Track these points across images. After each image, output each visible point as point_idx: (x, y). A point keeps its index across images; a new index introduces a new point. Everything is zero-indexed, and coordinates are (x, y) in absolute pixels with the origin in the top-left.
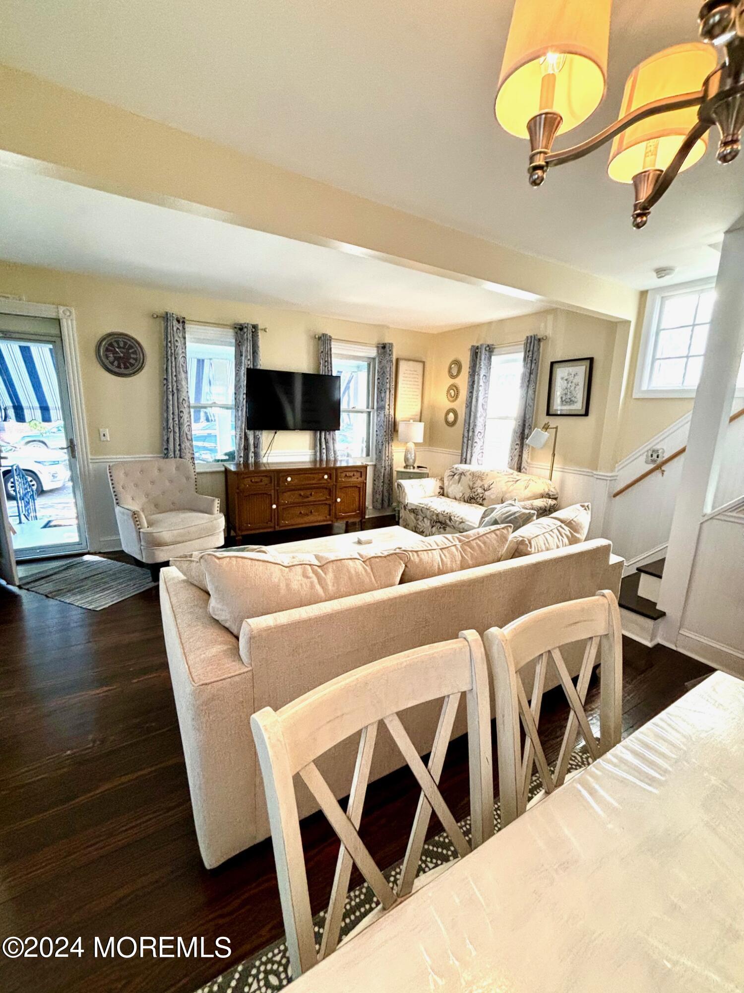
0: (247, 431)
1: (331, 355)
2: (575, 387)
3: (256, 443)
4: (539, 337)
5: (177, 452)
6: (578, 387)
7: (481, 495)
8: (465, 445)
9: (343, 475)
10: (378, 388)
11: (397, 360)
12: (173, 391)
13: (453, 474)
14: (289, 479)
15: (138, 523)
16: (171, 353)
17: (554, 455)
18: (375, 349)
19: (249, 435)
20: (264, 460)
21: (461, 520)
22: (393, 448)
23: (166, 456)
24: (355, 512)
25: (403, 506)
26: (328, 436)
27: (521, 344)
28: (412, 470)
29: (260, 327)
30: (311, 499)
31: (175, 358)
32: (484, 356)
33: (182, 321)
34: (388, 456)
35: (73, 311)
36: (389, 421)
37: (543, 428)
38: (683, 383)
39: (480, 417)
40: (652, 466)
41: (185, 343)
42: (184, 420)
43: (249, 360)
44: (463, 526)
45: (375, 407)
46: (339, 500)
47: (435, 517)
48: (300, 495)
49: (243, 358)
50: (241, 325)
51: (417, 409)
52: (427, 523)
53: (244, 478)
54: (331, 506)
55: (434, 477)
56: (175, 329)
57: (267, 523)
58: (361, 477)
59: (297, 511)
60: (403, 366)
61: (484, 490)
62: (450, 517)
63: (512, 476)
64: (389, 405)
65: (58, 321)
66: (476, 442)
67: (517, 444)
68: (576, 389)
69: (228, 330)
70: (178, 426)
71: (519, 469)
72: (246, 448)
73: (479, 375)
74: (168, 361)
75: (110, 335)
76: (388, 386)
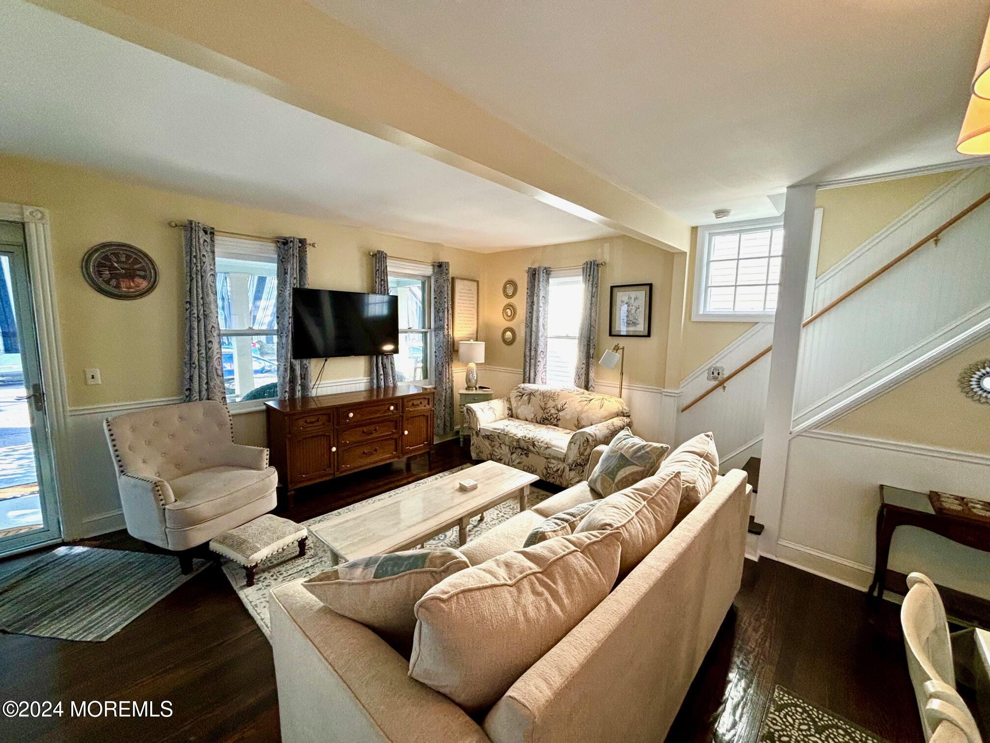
0: (292, 360)
1: (387, 273)
2: (636, 310)
3: (303, 374)
4: (598, 263)
5: (204, 393)
6: (639, 310)
7: (555, 416)
8: (528, 364)
9: (410, 403)
10: (435, 308)
11: (453, 279)
12: (198, 317)
13: (521, 394)
14: (351, 415)
15: (162, 497)
16: (197, 270)
17: (622, 373)
18: (431, 267)
19: (295, 365)
20: (313, 393)
21: (546, 446)
22: (453, 369)
23: (189, 399)
24: (423, 443)
25: (474, 433)
26: (385, 360)
27: (580, 268)
28: (474, 392)
29: (308, 242)
30: (375, 435)
31: (202, 277)
32: (542, 277)
33: (211, 232)
34: (448, 378)
35: (47, 212)
36: (448, 341)
37: (614, 349)
38: (734, 309)
39: (542, 337)
40: (714, 383)
41: (214, 259)
42: (213, 352)
43: (295, 278)
44: (550, 452)
45: (432, 327)
46: (406, 433)
47: (515, 444)
48: (363, 432)
49: (288, 276)
50: (285, 239)
51: (473, 328)
52: (505, 450)
53: (297, 419)
54: (398, 441)
55: (501, 398)
56: (201, 241)
57: (325, 470)
58: (429, 404)
59: (359, 451)
60: (459, 285)
61: (558, 410)
62: (533, 442)
63: (584, 395)
64: (447, 325)
65: (22, 226)
66: (539, 361)
67: (583, 364)
68: (637, 312)
69: (268, 244)
70: (205, 360)
71: (587, 388)
72: (292, 381)
73: (538, 296)
74: (191, 280)
75: (104, 245)
76: (446, 306)
